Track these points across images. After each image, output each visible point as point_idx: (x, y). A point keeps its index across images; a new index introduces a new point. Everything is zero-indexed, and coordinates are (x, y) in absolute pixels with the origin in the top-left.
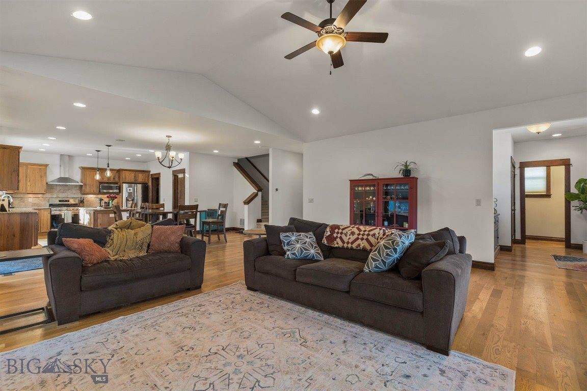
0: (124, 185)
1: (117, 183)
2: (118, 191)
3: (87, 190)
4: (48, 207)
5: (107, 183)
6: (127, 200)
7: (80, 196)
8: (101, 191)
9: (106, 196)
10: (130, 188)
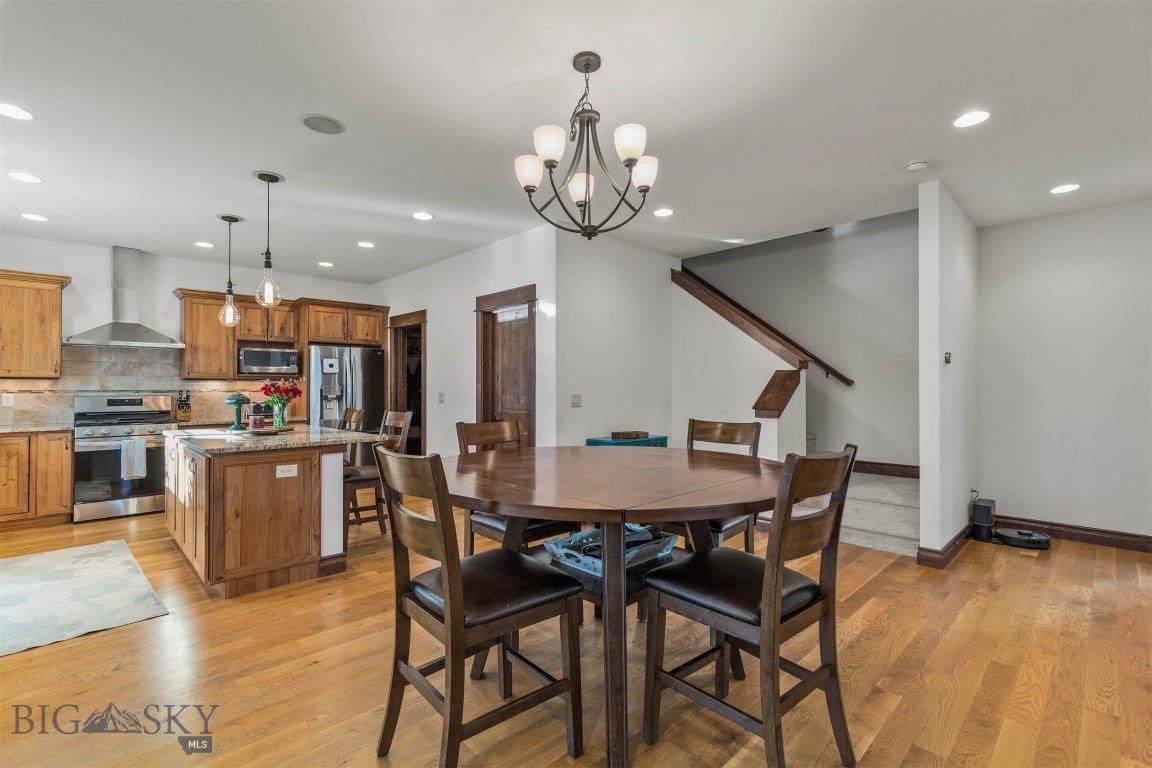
0: (313, 349)
1: (290, 345)
2: (294, 369)
3: (201, 364)
4: (69, 423)
5: (263, 344)
6: (324, 398)
7: (177, 384)
8: (244, 369)
9: (259, 385)
10: (330, 361)
